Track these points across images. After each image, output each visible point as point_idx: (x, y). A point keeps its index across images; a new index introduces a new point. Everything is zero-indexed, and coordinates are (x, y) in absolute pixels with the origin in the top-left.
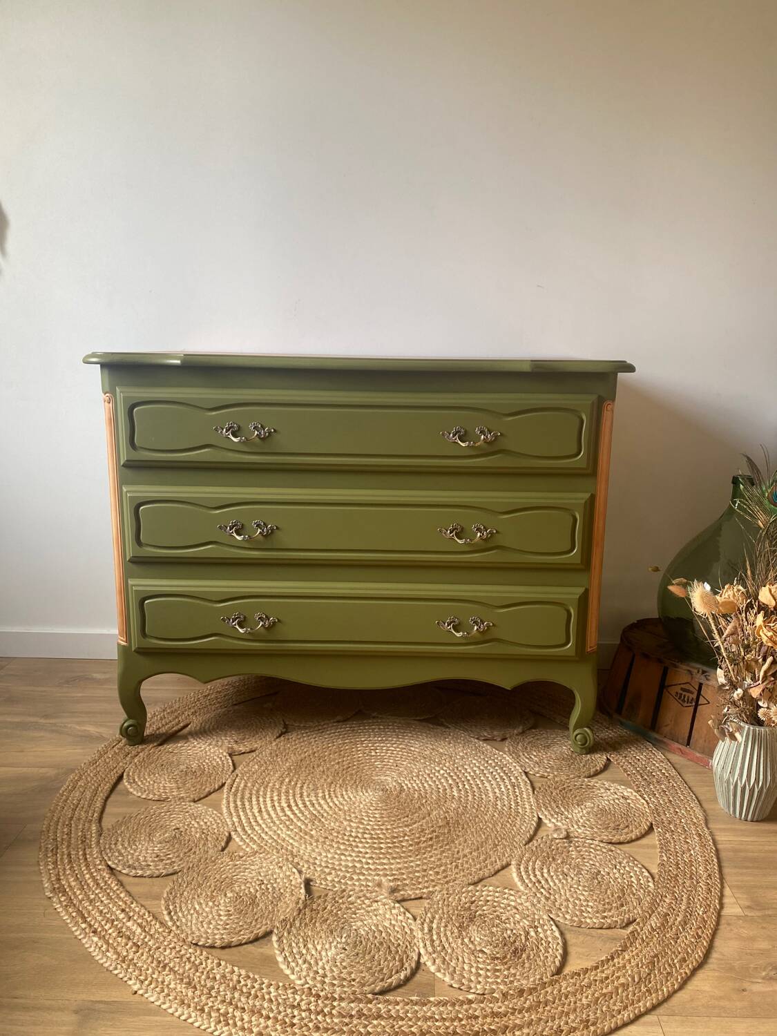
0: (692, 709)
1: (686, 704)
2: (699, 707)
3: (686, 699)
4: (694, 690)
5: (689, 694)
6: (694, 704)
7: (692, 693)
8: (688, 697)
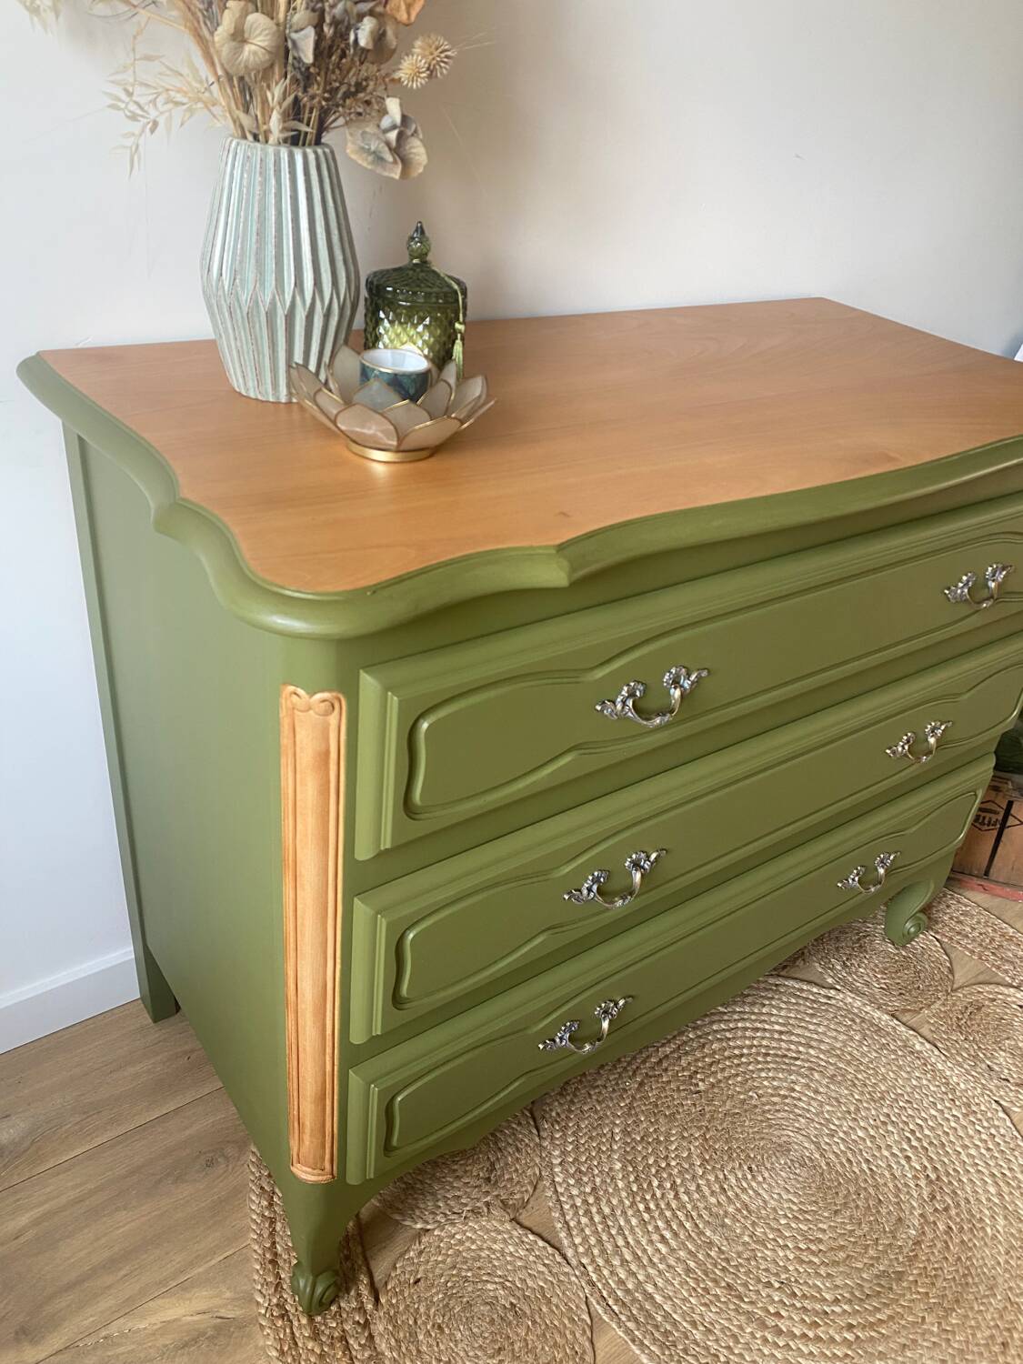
0: (995, 833)
1: (986, 827)
2: (1006, 831)
3: (986, 822)
4: (999, 809)
5: (991, 815)
6: (998, 826)
7: (996, 813)
8: (990, 818)
